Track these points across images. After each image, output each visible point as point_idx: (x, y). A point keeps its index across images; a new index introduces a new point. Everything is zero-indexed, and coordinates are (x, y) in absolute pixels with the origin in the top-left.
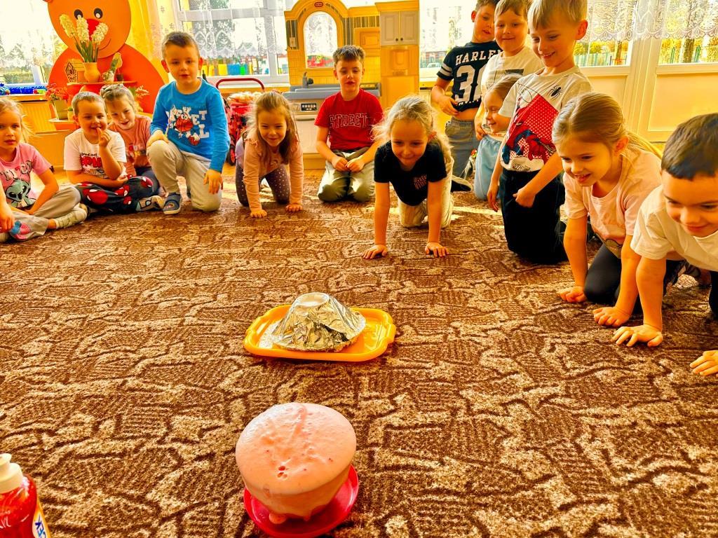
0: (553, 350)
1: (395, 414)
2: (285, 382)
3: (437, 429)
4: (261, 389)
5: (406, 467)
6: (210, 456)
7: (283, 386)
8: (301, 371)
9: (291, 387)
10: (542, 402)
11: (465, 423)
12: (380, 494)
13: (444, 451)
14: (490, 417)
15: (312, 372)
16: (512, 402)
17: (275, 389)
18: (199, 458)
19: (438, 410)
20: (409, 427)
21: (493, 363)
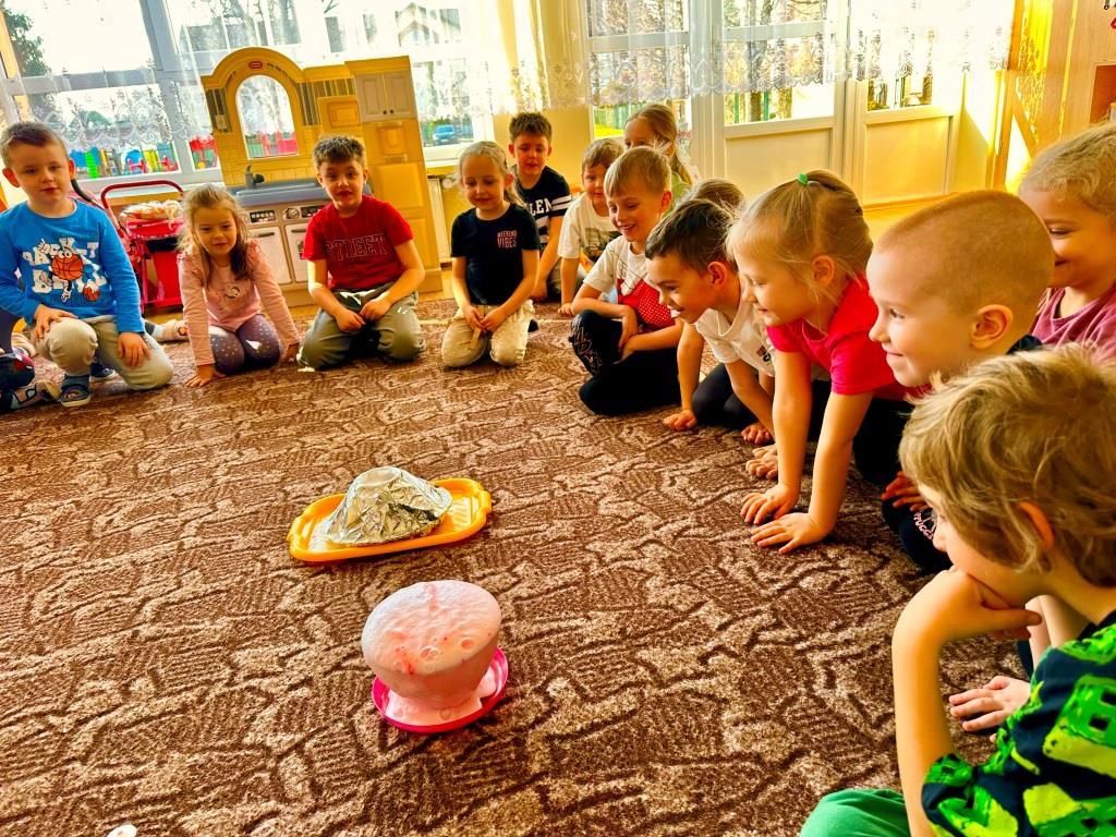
0: (673, 483)
1: (521, 585)
2: (368, 584)
3: (572, 587)
4: (339, 599)
5: (550, 632)
6: (307, 682)
7: (367, 589)
8: (384, 568)
9: (378, 587)
10: (675, 537)
11: (601, 575)
12: (531, 665)
13: (586, 607)
14: (626, 563)
15: (400, 566)
16: (645, 544)
17: (358, 594)
18: (293, 687)
19: (567, 570)
20: (541, 594)
21: (614, 510)
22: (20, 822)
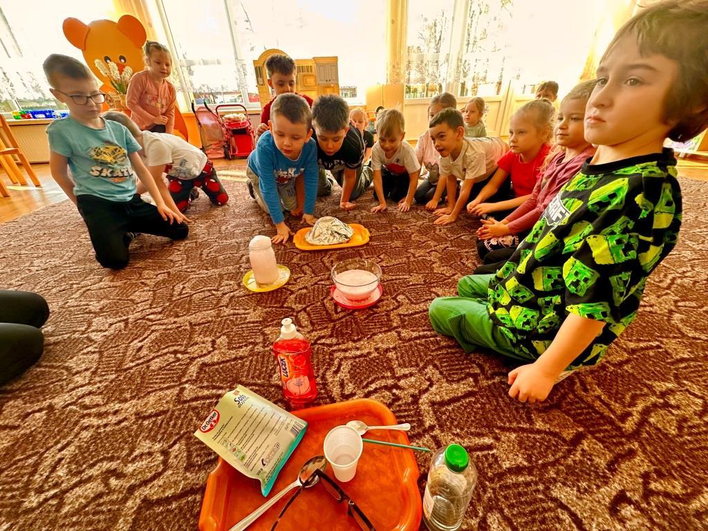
1: (383, 262)
3: (403, 264)
5: (396, 279)
6: (306, 288)
9: (328, 258)
10: (443, 250)
11: (414, 261)
12: (390, 289)
13: (410, 272)
14: (424, 258)
16: (431, 251)
18: (301, 289)
19: (401, 258)
20: (391, 266)
22: (206, 325)
